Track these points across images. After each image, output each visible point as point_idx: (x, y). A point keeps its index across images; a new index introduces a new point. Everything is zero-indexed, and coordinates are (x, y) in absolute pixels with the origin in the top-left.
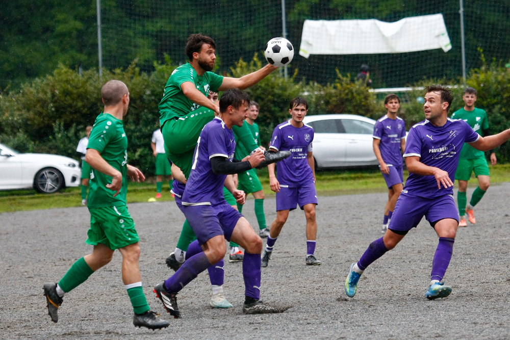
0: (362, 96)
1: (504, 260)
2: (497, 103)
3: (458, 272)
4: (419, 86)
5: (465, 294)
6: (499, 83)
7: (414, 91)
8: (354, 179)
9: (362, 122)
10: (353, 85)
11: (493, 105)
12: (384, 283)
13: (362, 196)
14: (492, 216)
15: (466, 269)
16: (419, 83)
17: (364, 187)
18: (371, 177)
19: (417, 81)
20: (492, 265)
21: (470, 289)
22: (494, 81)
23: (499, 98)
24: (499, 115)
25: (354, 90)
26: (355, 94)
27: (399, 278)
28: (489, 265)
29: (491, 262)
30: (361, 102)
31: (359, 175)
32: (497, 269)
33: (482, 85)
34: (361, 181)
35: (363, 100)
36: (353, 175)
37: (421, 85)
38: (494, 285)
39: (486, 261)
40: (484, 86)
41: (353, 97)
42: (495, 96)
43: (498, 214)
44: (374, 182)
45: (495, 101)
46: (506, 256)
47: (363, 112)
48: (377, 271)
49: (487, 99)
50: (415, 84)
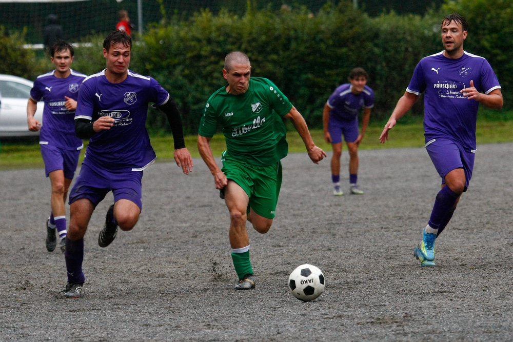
0: (18, 53)
1: (183, 251)
2: (179, 64)
3: (129, 265)
4: (86, 42)
5: (136, 291)
6: (182, 40)
7: (80, 48)
8: (8, 152)
9: (18, 84)
10: (7, 39)
11: (175, 66)
12: (40, 276)
13: (16, 172)
14: (171, 197)
15: (139, 260)
16: (87, 37)
17: (20, 161)
18: (28, 150)
19: (84, 36)
20: (169, 256)
21: (142, 284)
22: (175, 38)
23: (182, 58)
24: (180, 78)
25: (8, 44)
26: (10, 51)
27: (58, 271)
28: (165, 256)
29: (167, 253)
30: (16, 61)
31: (13, 147)
32: (175, 261)
33: (161, 42)
34: (16, 155)
35: (19, 58)
36: (6, 147)
37: (89, 41)
38: (171, 280)
39: (162, 252)
40: (164, 43)
41: (7, 54)
42: (176, 55)
43: (178, 196)
44: (31, 156)
45: (176, 61)
46: (186, 245)
47: (19, 72)
48: (32, 262)
49: (166, 58)
50: (82, 39)
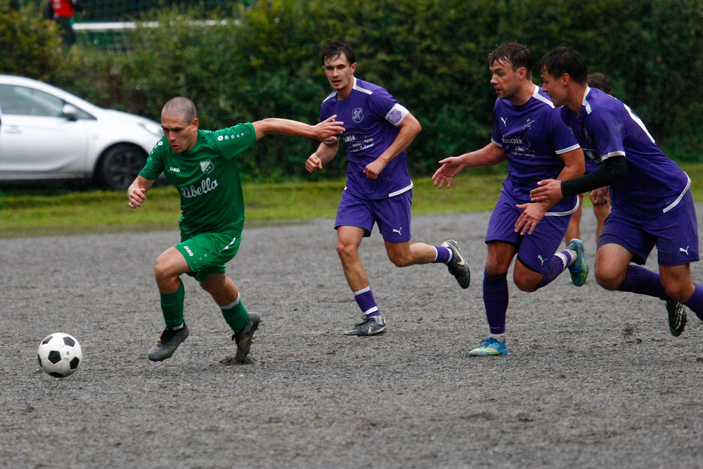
0: (34, 38)
1: (311, 377)
2: (307, 58)
3: (219, 400)
4: (149, 19)
5: (232, 445)
6: (312, 16)
7: (139, 30)
8: (15, 206)
9: (32, 90)
10: (15, 14)
11: (300, 61)
12: (68, 418)
13: (29, 241)
14: (293, 286)
15: (236, 393)
16: (150, 14)
17: (35, 223)
18: (49, 204)
19: (146, 9)
20: (287, 386)
21: (240, 434)
22: (301, 12)
24: (310, 81)
25: (17, 24)
26: (19, 34)
27: (99, 410)
28: (281, 385)
29: (285, 380)
30: (31, 49)
32: (298, 394)
33: (277, 20)
35: (36, 46)
36: (11, 199)
37: (155, 18)
38: (291, 426)
39: (276, 379)
40: (282, 21)
41: (16, 40)
42: (302, 43)
43: (304, 285)
44: (54, 214)
45: (303, 52)
46: (316, 367)
47: (35, 71)
48: (55, 395)
49: (286, 48)
50: (142, 14)
